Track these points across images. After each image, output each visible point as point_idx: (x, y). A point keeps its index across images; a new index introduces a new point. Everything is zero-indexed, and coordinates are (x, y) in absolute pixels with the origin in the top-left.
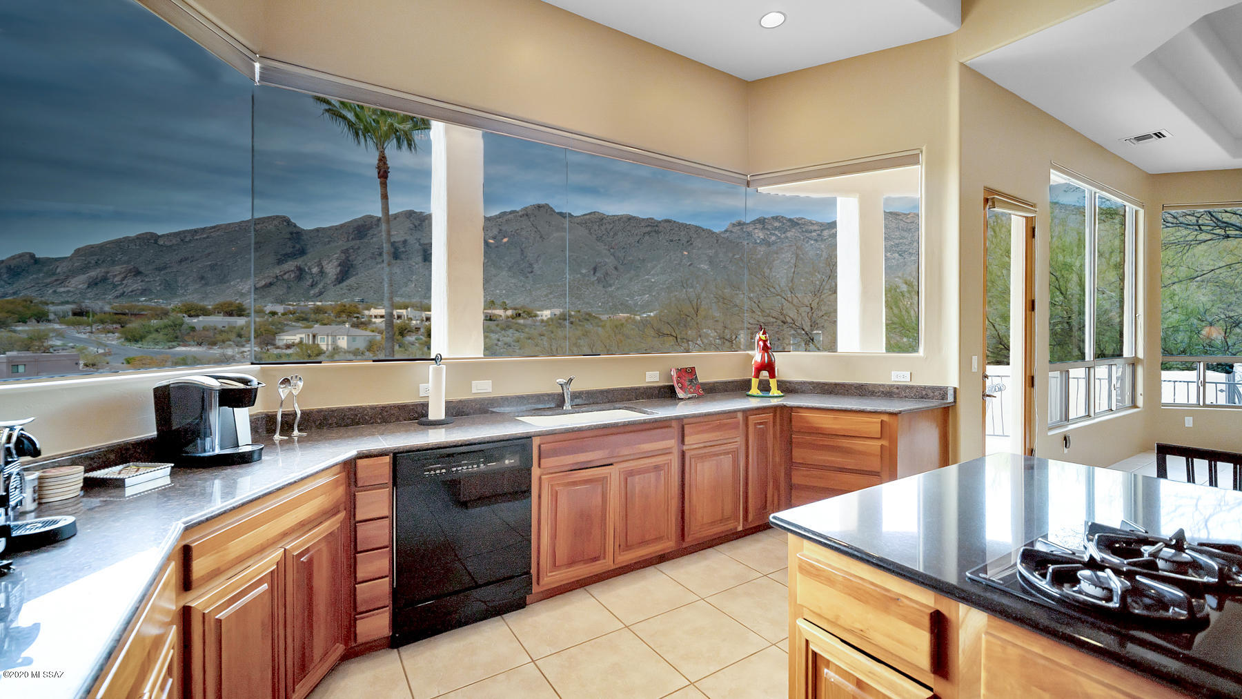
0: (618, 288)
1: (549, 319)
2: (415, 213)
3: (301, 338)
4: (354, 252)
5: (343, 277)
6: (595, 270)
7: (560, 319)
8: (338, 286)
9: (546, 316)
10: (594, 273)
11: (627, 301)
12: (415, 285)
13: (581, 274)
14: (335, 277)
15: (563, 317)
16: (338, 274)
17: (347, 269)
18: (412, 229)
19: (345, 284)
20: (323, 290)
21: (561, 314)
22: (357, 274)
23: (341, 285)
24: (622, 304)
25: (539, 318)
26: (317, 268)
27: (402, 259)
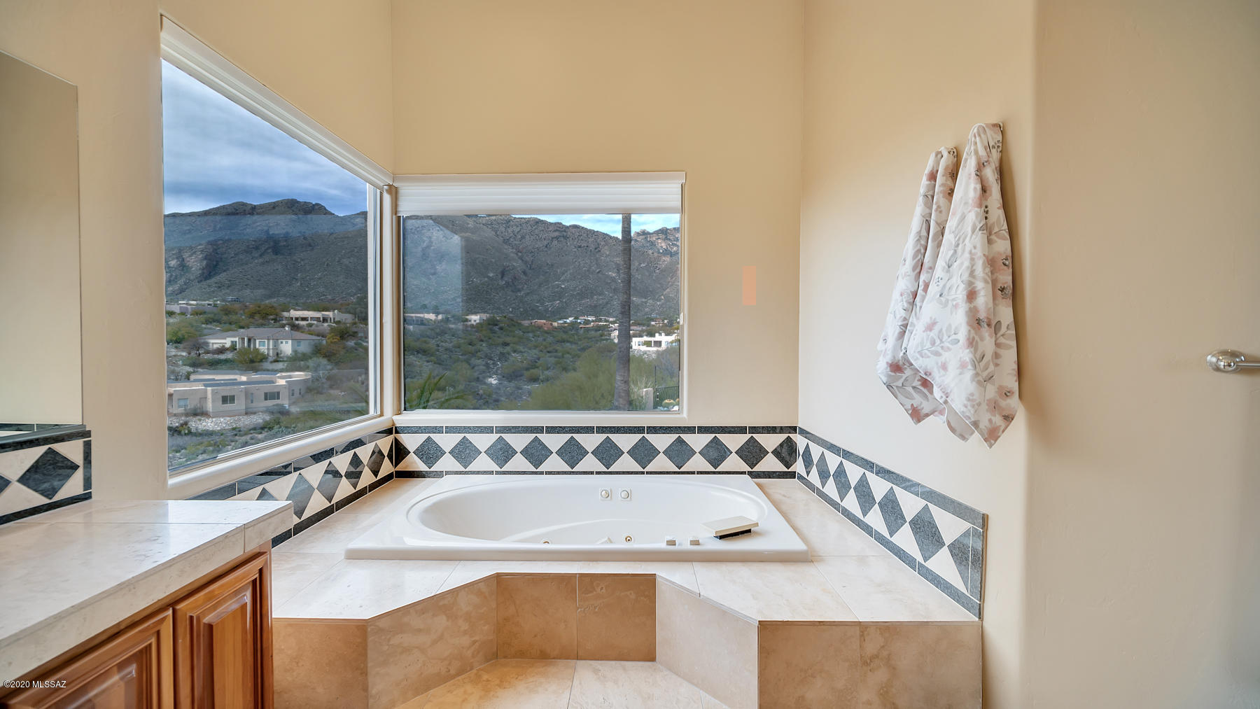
0: (528, 294)
1: (477, 324)
2: (298, 202)
3: (232, 342)
4: (223, 243)
5: (210, 273)
6: (503, 274)
7: (489, 324)
8: (204, 283)
9: (475, 321)
10: (502, 277)
11: (538, 307)
12: (301, 284)
13: (488, 277)
14: (200, 272)
15: (492, 323)
16: (203, 269)
17: (215, 263)
18: (294, 221)
19: (213, 280)
20: (185, 287)
21: (488, 320)
22: (228, 269)
23: (208, 281)
24: (533, 310)
25: (469, 323)
26: (175, 261)
27: (283, 254)
